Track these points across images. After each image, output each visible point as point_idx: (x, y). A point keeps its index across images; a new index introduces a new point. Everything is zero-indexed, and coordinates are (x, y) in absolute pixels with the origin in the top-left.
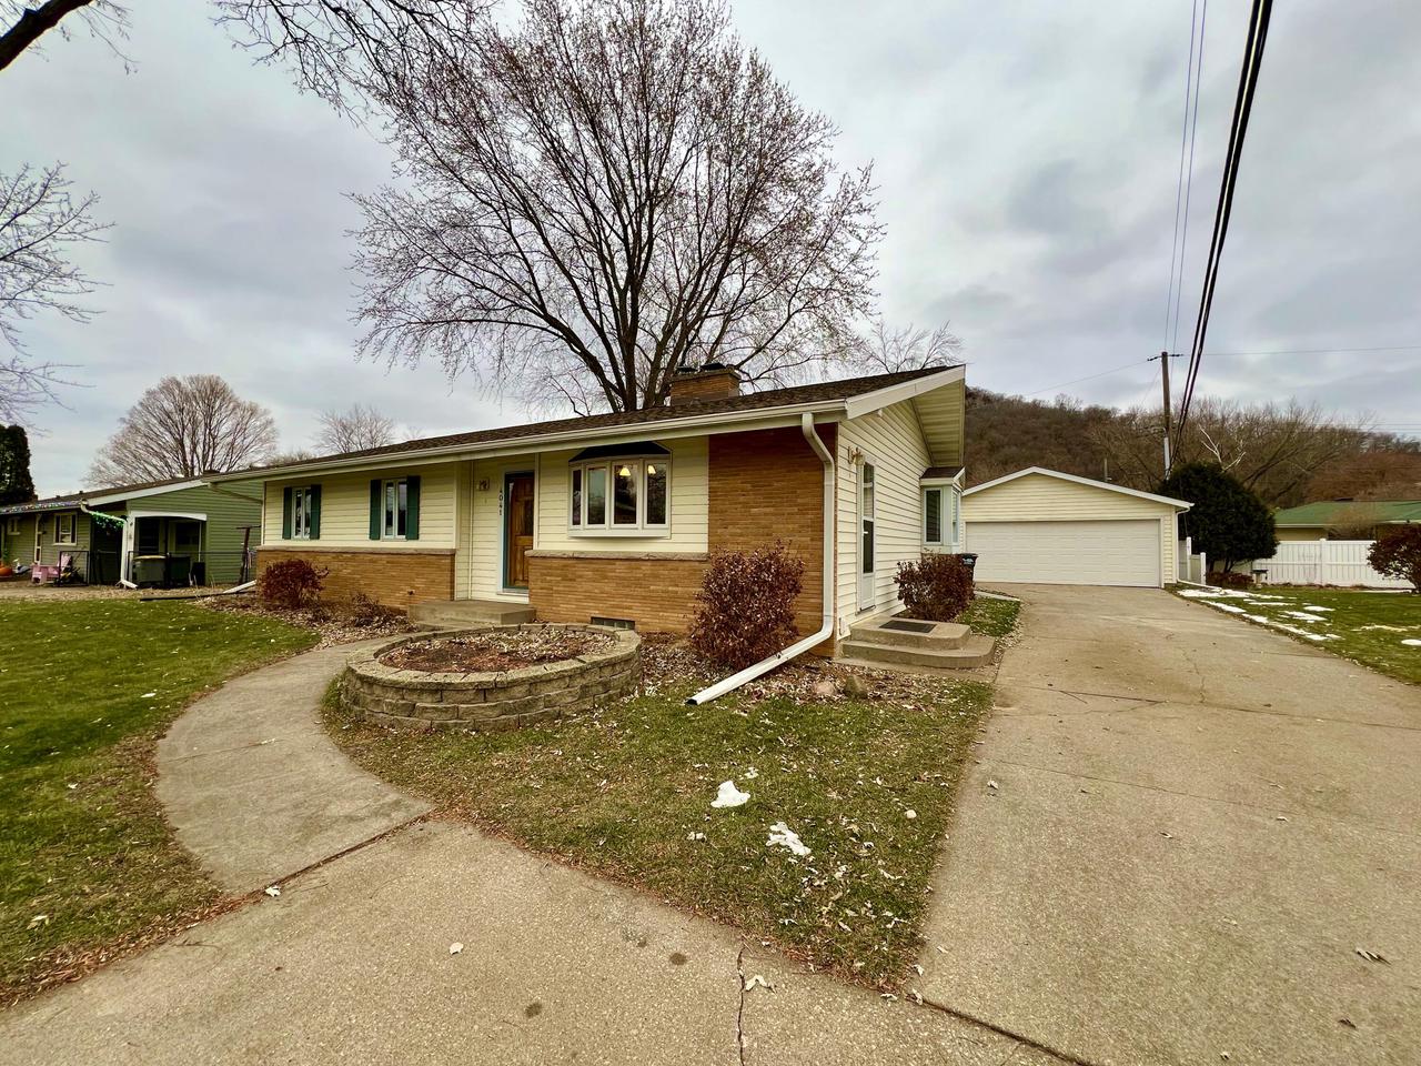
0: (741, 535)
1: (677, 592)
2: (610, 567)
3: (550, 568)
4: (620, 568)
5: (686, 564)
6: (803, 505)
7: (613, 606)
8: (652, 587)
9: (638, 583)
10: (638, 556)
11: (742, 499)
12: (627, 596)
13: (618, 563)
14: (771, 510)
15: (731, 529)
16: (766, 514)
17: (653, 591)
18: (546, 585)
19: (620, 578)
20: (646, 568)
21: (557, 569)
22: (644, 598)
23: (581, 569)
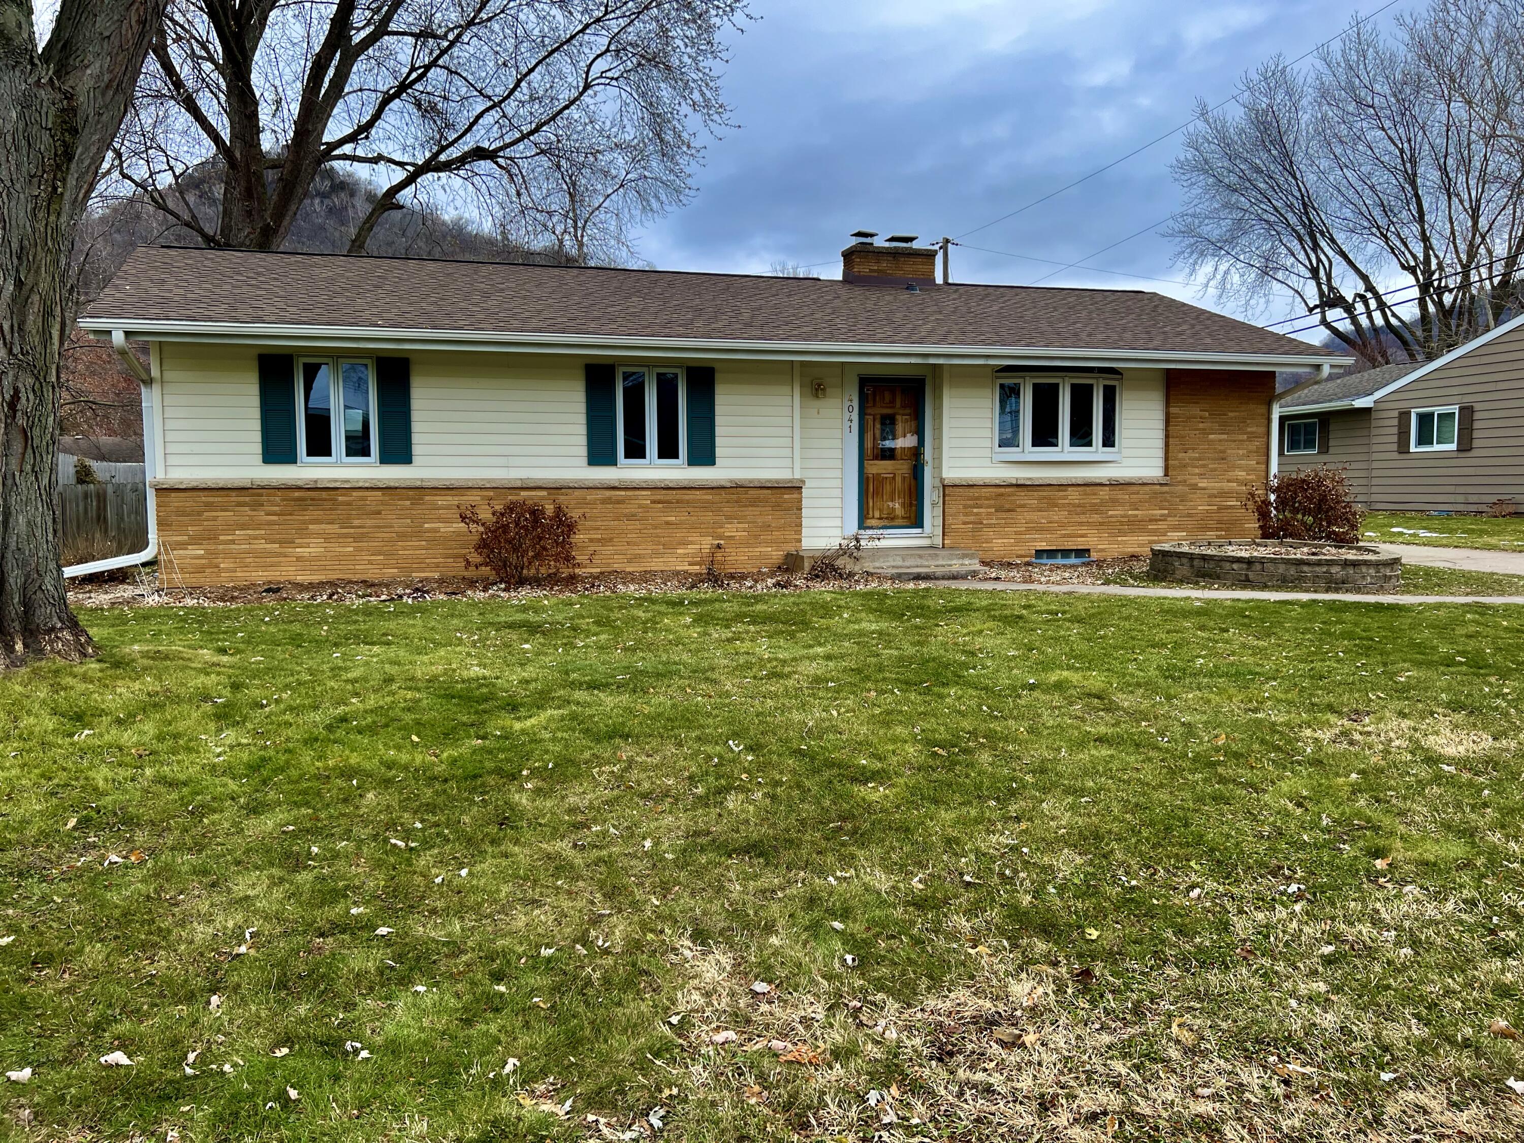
0: (1200, 459)
1: (1137, 516)
2: (1061, 493)
3: (977, 498)
4: (1073, 495)
5: (1147, 488)
6: (1252, 433)
7: (1064, 536)
8: (1110, 513)
9: (1095, 509)
10: (1098, 481)
11: (1201, 426)
12: (1081, 524)
14: (1225, 437)
15: (1190, 454)
16: (1220, 441)
17: (1111, 516)
18: (972, 518)
19: (1074, 505)
20: (1104, 493)
21: (987, 499)
22: (1101, 524)
23: (1022, 498)
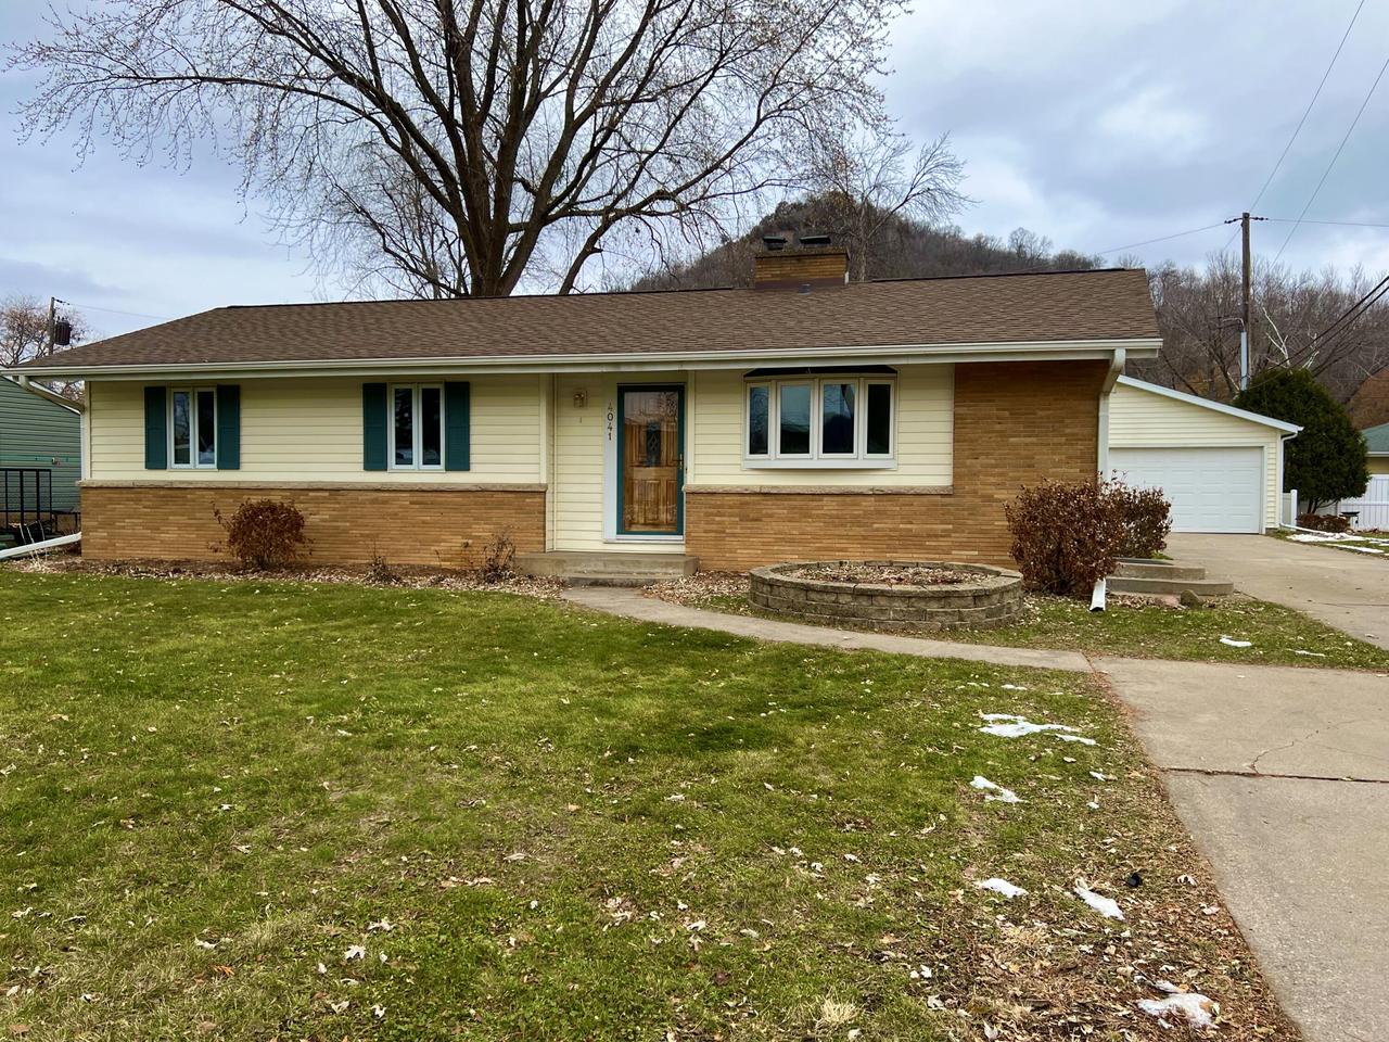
0: (996, 466)
1: (911, 530)
2: (815, 503)
3: (721, 506)
4: (829, 506)
5: (925, 499)
6: (1073, 435)
7: (819, 549)
8: (876, 526)
9: (856, 521)
10: (856, 490)
11: (998, 427)
12: (840, 536)
13: (825, 499)
14: (1034, 440)
15: (983, 460)
16: (1026, 444)
17: (877, 530)
18: (714, 527)
19: (831, 517)
20: (869, 504)
21: (731, 507)
22: (865, 538)
23: (770, 507)
